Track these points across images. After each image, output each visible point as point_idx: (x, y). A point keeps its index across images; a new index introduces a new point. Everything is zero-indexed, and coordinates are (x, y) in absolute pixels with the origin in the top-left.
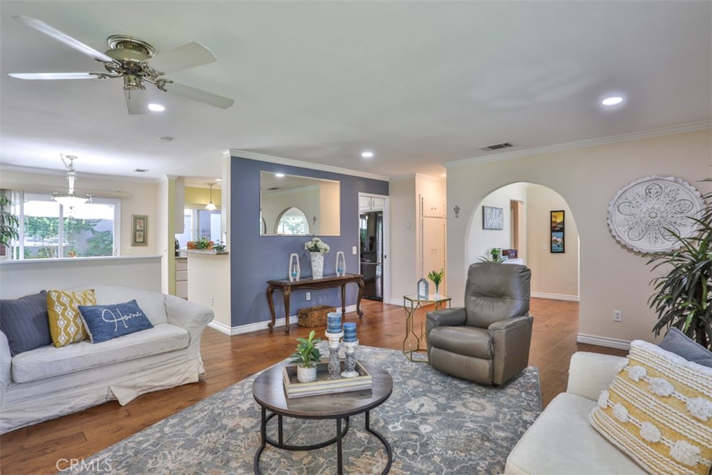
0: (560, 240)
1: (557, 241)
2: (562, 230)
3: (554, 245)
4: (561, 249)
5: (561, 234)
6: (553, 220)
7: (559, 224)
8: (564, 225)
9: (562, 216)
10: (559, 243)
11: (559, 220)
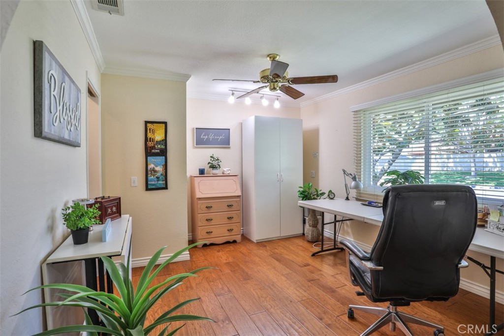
0: (159, 169)
1: (155, 171)
2: (163, 153)
3: (151, 177)
4: (161, 183)
5: (161, 159)
6: (150, 135)
7: (158, 143)
8: (166, 146)
9: (164, 130)
10: (158, 174)
11: (159, 136)
